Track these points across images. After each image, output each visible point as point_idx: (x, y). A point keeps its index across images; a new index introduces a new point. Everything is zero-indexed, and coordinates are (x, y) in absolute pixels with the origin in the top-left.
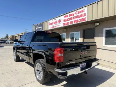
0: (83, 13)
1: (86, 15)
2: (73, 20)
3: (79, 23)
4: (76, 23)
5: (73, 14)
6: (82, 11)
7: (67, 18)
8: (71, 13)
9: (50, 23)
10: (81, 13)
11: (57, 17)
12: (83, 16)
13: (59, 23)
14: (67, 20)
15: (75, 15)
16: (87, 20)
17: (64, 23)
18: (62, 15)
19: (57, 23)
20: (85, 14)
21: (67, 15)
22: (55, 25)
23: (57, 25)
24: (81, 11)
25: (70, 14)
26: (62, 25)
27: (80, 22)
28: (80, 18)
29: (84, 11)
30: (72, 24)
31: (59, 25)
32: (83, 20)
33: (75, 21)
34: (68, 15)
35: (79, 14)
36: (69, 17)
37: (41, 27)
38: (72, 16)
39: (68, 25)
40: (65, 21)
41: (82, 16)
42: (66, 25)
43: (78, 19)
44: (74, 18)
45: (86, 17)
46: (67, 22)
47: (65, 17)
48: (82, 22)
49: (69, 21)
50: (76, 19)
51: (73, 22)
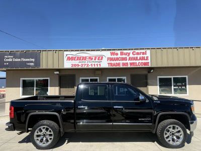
0: (145, 56)
1: (149, 58)
2: (129, 62)
3: (138, 66)
4: (133, 66)
5: (129, 54)
6: (143, 53)
7: (115, 56)
8: (125, 51)
10: (141, 56)
12: (145, 60)
13: (97, 60)
14: (117, 59)
15: (131, 55)
16: (150, 66)
17: (109, 62)
19: (93, 60)
20: (147, 57)
21: (116, 52)
22: (86, 63)
23: (93, 63)
24: (141, 53)
25: (123, 52)
26: (104, 64)
27: (141, 66)
28: (141, 61)
29: (146, 54)
30: (126, 67)
32: (145, 64)
33: (131, 64)
34: (119, 52)
35: (138, 56)
36: (119, 56)
37: (33, 60)
38: (126, 56)
39: (118, 67)
40: (111, 59)
41: (143, 59)
42: (114, 67)
43: (137, 62)
44: (129, 59)
45: (149, 61)
47: (112, 54)
48: (143, 66)
49: (121, 62)
50: (134, 61)
51: (129, 64)
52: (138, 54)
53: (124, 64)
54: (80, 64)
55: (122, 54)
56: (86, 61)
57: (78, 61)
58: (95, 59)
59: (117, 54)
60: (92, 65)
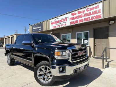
0: (97, 9)
1: (102, 11)
2: (83, 18)
3: (91, 20)
4: (87, 21)
5: (84, 11)
6: (96, 8)
7: (75, 16)
8: (81, 10)
9: (52, 22)
10: (94, 10)
11: (61, 15)
12: (97, 13)
13: (64, 22)
14: (76, 18)
15: (86, 12)
16: (102, 18)
17: (71, 21)
18: (67, 12)
19: (62, 22)
20: (99, 10)
21: (75, 12)
22: (59, 25)
23: (62, 24)
24: (93, 8)
25: (79, 11)
26: (68, 24)
27: (93, 20)
28: (93, 16)
29: (98, 8)
30: (82, 22)
31: (65, 24)
32: (97, 17)
33: (85, 19)
34: (77, 12)
35: (91, 11)
36: (77, 15)
37: (40, 27)
38: (82, 14)
39: (76, 24)
40: (71, 19)
42: (74, 24)
43: (90, 16)
44: (84, 16)
46: (76, 20)
47: (72, 15)
48: (96, 19)
49: (78, 19)
50: (88, 17)
51: (84, 20)
52: (91, 9)
53: (80, 21)
54: (56, 26)
55: (79, 13)
56: (59, 23)
57: (56, 24)
58: (63, 21)
59: (76, 14)
60: (61, 25)
